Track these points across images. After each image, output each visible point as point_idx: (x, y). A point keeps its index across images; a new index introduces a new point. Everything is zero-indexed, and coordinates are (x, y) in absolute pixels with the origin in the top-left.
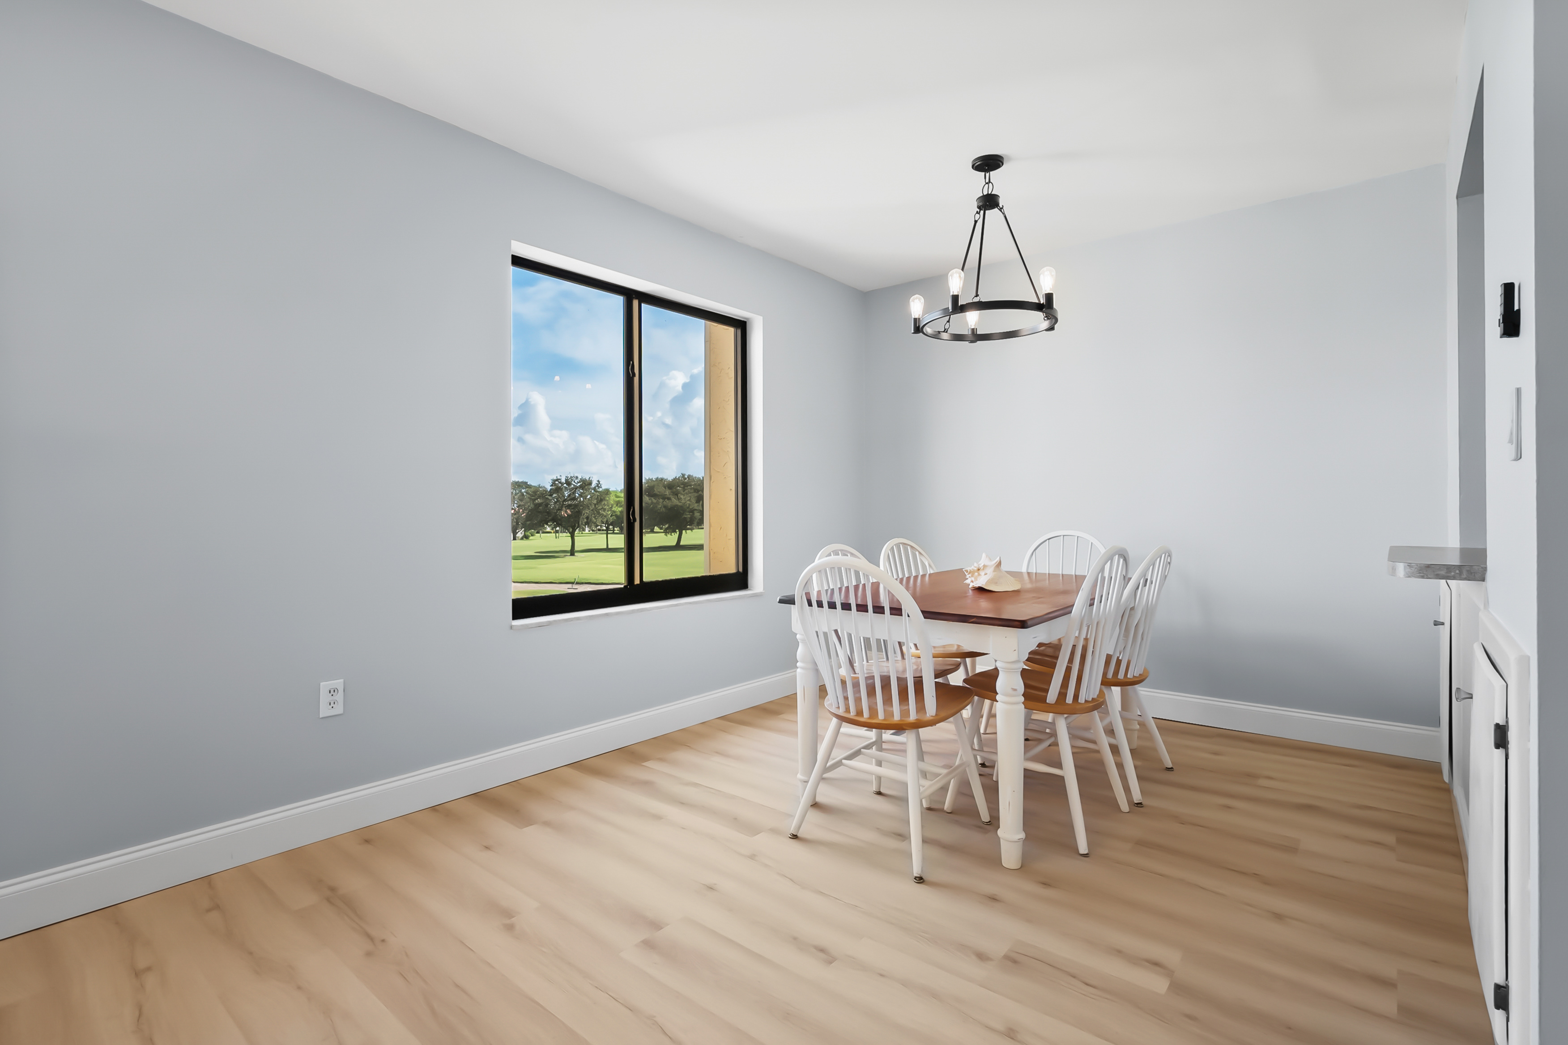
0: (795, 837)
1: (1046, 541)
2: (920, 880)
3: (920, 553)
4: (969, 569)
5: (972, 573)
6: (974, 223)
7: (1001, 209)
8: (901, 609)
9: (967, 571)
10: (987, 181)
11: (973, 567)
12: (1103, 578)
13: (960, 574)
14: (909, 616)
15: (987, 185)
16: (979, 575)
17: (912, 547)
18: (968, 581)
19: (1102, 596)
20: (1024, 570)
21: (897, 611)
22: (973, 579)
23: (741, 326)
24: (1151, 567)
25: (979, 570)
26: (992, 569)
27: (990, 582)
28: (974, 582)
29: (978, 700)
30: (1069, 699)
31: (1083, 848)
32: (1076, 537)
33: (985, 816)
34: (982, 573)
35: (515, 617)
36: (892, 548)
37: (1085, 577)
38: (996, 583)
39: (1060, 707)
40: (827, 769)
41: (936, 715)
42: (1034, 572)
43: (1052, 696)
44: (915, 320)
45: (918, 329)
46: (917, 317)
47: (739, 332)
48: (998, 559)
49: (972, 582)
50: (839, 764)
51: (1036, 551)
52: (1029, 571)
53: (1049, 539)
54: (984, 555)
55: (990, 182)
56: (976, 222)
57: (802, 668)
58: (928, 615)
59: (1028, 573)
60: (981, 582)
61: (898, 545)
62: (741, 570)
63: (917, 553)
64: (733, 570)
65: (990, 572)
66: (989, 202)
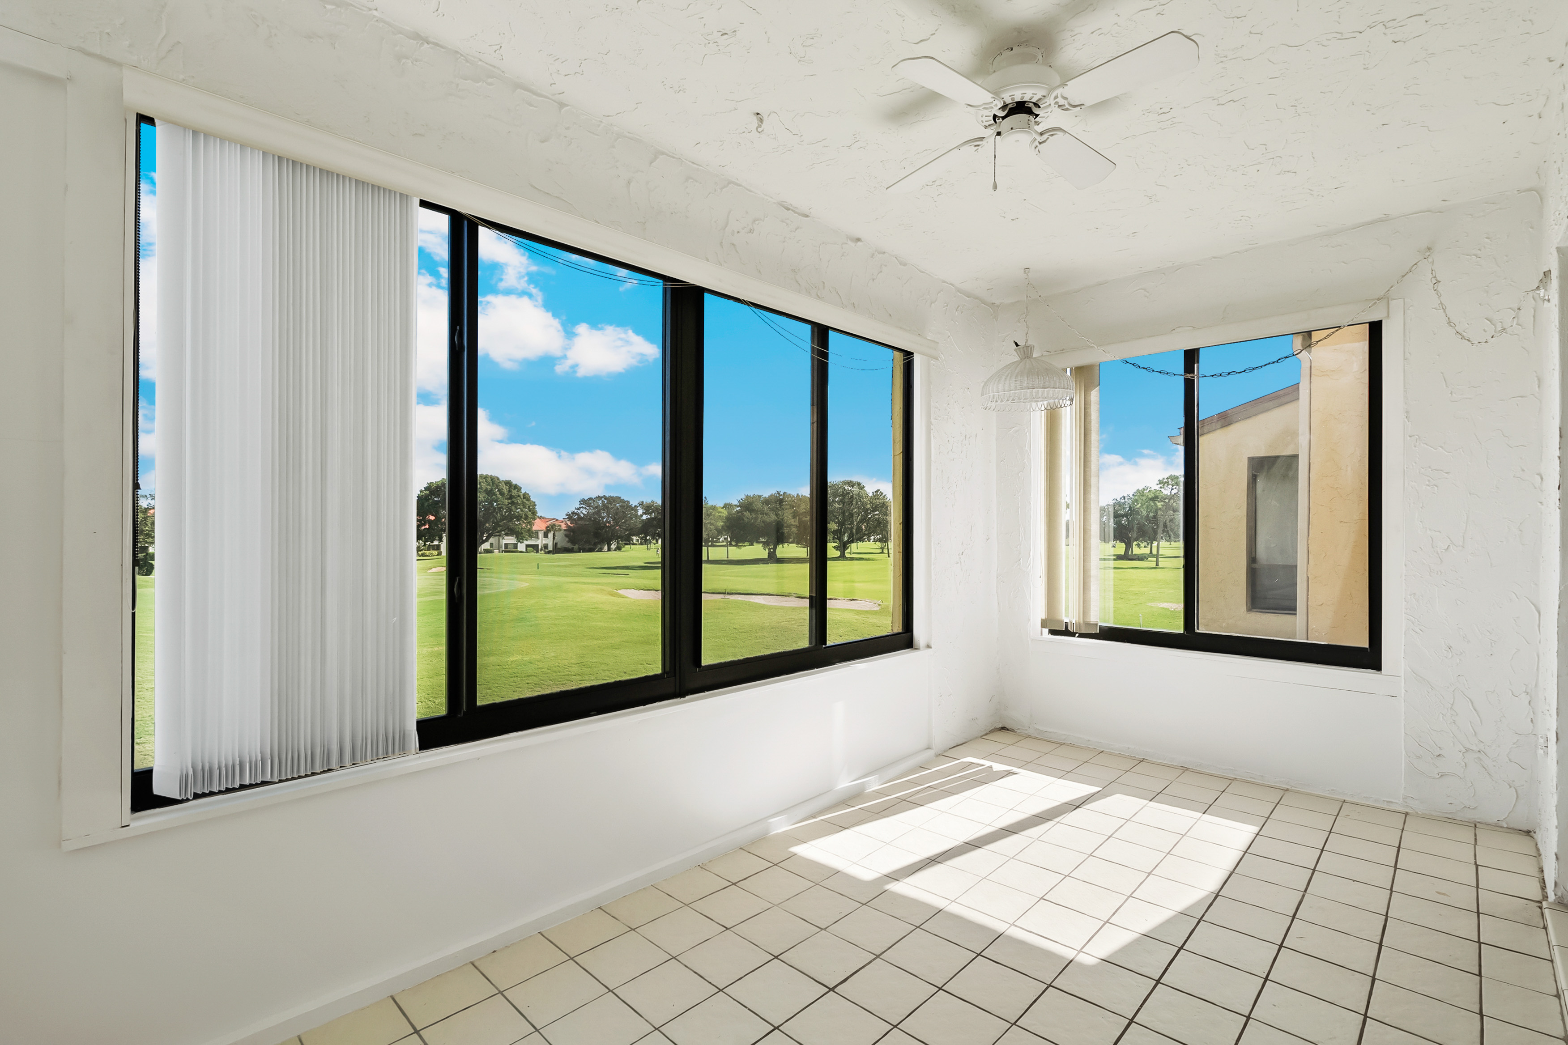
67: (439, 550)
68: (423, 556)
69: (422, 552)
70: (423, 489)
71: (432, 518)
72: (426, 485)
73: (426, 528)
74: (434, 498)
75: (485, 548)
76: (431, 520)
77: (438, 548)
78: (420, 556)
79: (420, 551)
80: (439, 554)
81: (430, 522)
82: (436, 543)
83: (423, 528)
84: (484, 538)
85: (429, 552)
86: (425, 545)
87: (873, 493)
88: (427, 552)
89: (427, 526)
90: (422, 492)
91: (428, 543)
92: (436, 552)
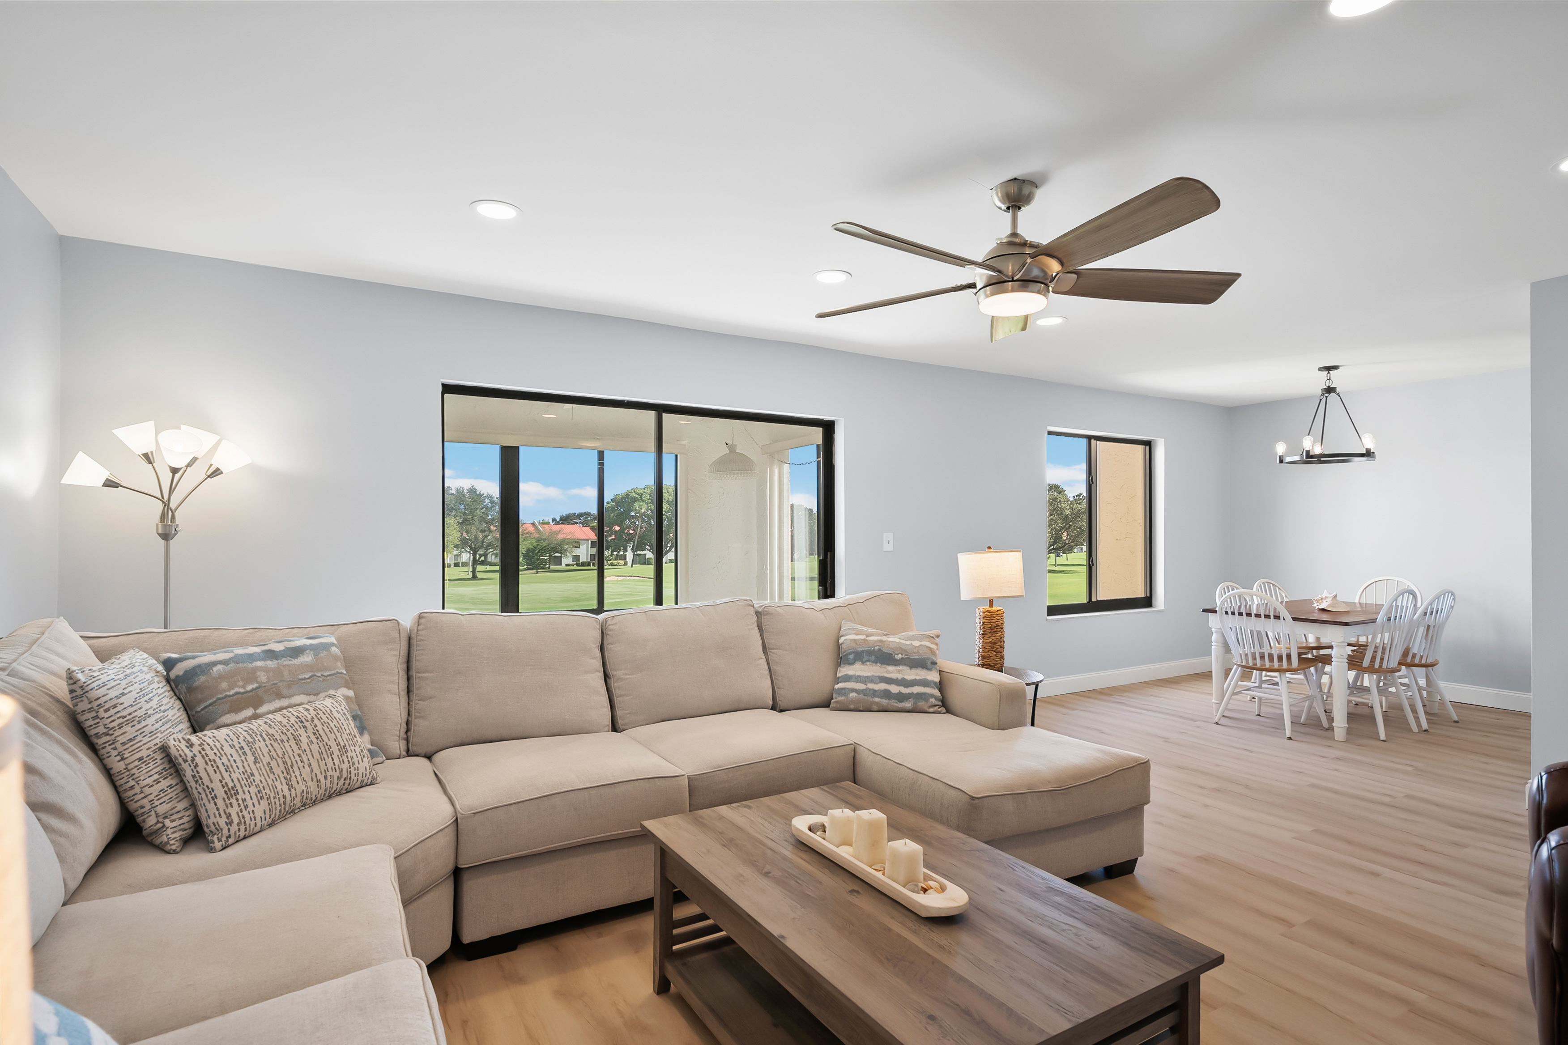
0: (1217, 723)
1: (1373, 583)
2: (1290, 738)
3: (1279, 588)
4: (1315, 598)
5: (1317, 601)
6: (1319, 401)
7: (1338, 394)
8: (1279, 617)
9: (1314, 600)
10: (1328, 378)
11: (1318, 597)
12: (1397, 607)
13: (1310, 601)
14: (1284, 619)
15: (1328, 381)
16: (1322, 602)
17: (1273, 584)
18: (1315, 605)
19: (1401, 616)
20: (1357, 601)
21: (1277, 617)
22: (1318, 604)
23: (1148, 444)
24: (1437, 600)
25: (1322, 599)
26: (1331, 599)
27: (1328, 606)
28: (1317, 606)
29: (1322, 666)
30: (1377, 665)
31: (1383, 736)
32: (1396, 581)
33: (1325, 724)
34: (1324, 601)
35: (1048, 615)
36: (1261, 585)
37: (1384, 605)
38: (1333, 607)
39: (1371, 670)
40: (1234, 694)
41: (1298, 667)
42: (1365, 602)
43: (1366, 663)
44: (1280, 456)
45: (1281, 461)
46: (1281, 455)
47: (1148, 448)
48: (1335, 593)
49: (1317, 605)
50: (1240, 692)
51: (1366, 589)
52: (1361, 602)
53: (1376, 582)
54: (1325, 591)
55: (1330, 379)
56: (1321, 400)
57: (1215, 645)
58: (1294, 619)
59: (1360, 603)
60: (1324, 606)
61: (1264, 584)
62: (1148, 595)
63: (1277, 588)
64: (1143, 596)
65: (1329, 600)
66: (1330, 390)
67: (625, 560)
68: (612, 566)
69: (611, 562)
70: (610, 501)
71: (617, 528)
72: (612, 497)
73: (613, 539)
74: (620, 509)
75: (670, 559)
76: (616, 531)
77: (624, 558)
78: (609, 566)
79: (609, 560)
80: (625, 564)
81: (616, 532)
82: (622, 553)
83: (610, 538)
84: (668, 549)
85: (616, 561)
86: (612, 555)
87: (1074, 497)
88: (615, 562)
89: (613, 537)
90: (609, 503)
91: (615, 553)
92: (622, 562)
